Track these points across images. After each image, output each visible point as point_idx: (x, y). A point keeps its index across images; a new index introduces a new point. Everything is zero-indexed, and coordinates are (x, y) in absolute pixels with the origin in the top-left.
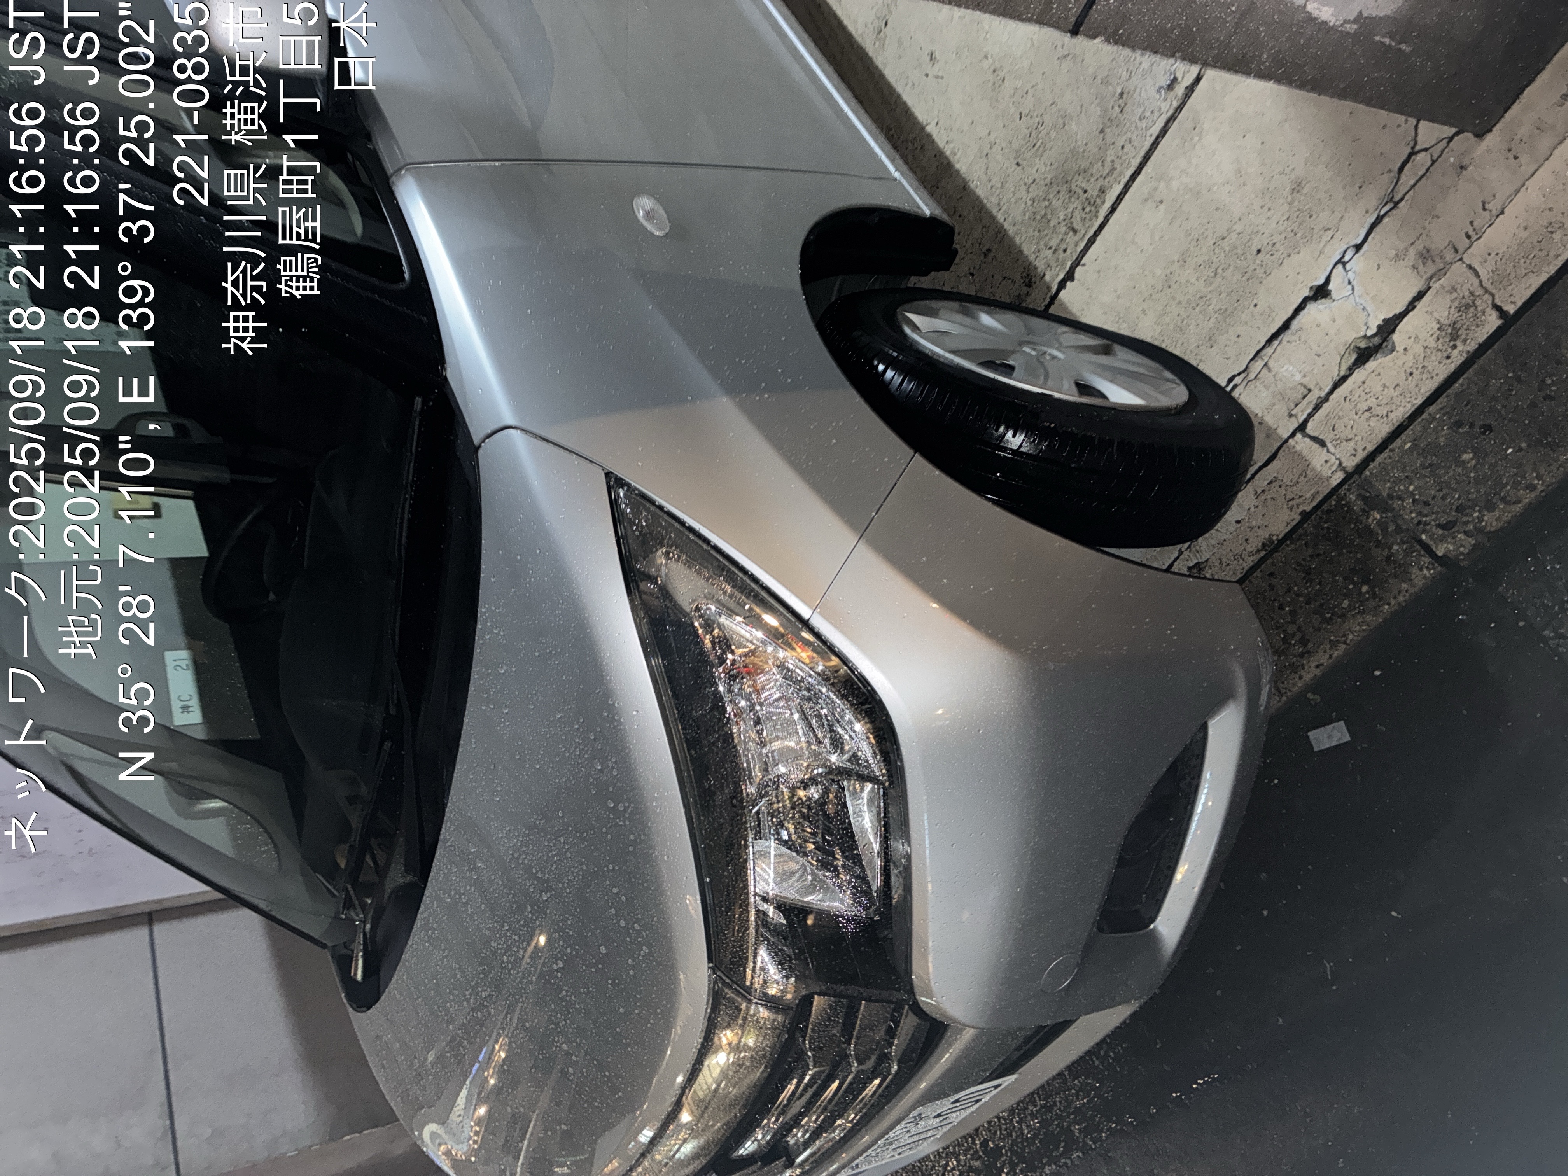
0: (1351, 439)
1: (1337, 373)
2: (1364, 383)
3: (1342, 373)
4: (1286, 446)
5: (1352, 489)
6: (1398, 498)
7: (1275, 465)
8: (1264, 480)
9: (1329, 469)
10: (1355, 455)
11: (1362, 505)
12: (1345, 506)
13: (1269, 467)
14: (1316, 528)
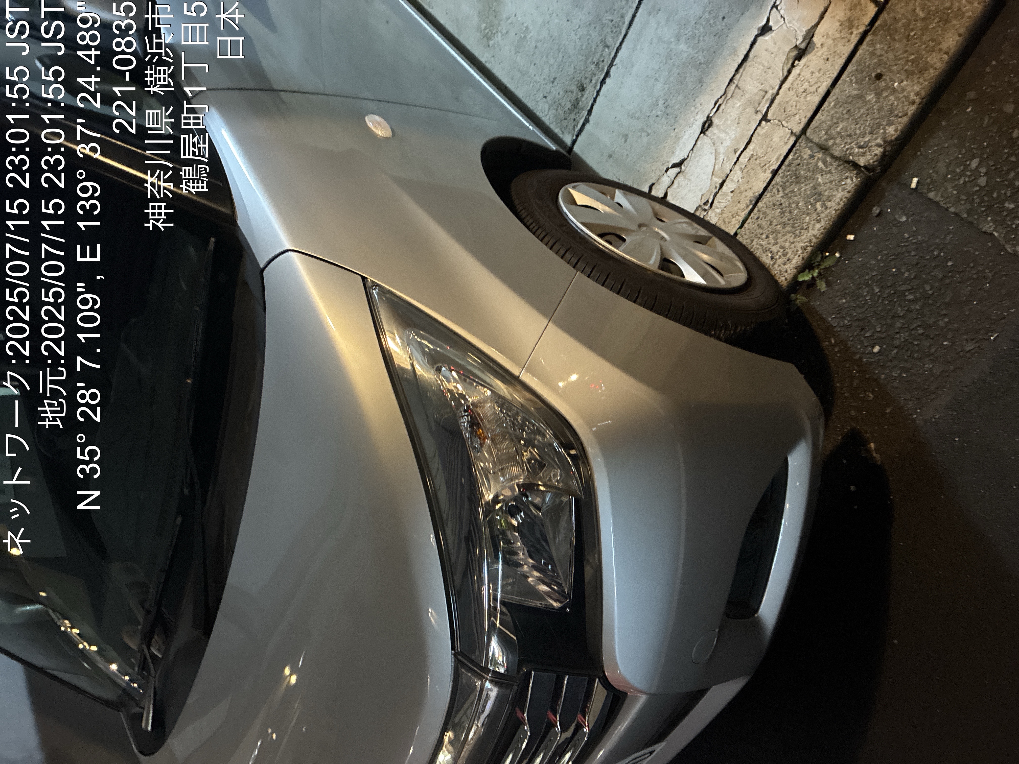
0: (796, 114)
1: (781, 74)
2: (799, 75)
3: (785, 74)
4: (756, 132)
5: (801, 144)
6: (831, 139)
7: (751, 146)
8: (745, 158)
9: (786, 137)
10: (800, 123)
11: (809, 152)
12: (798, 157)
13: (747, 149)
14: (782, 177)
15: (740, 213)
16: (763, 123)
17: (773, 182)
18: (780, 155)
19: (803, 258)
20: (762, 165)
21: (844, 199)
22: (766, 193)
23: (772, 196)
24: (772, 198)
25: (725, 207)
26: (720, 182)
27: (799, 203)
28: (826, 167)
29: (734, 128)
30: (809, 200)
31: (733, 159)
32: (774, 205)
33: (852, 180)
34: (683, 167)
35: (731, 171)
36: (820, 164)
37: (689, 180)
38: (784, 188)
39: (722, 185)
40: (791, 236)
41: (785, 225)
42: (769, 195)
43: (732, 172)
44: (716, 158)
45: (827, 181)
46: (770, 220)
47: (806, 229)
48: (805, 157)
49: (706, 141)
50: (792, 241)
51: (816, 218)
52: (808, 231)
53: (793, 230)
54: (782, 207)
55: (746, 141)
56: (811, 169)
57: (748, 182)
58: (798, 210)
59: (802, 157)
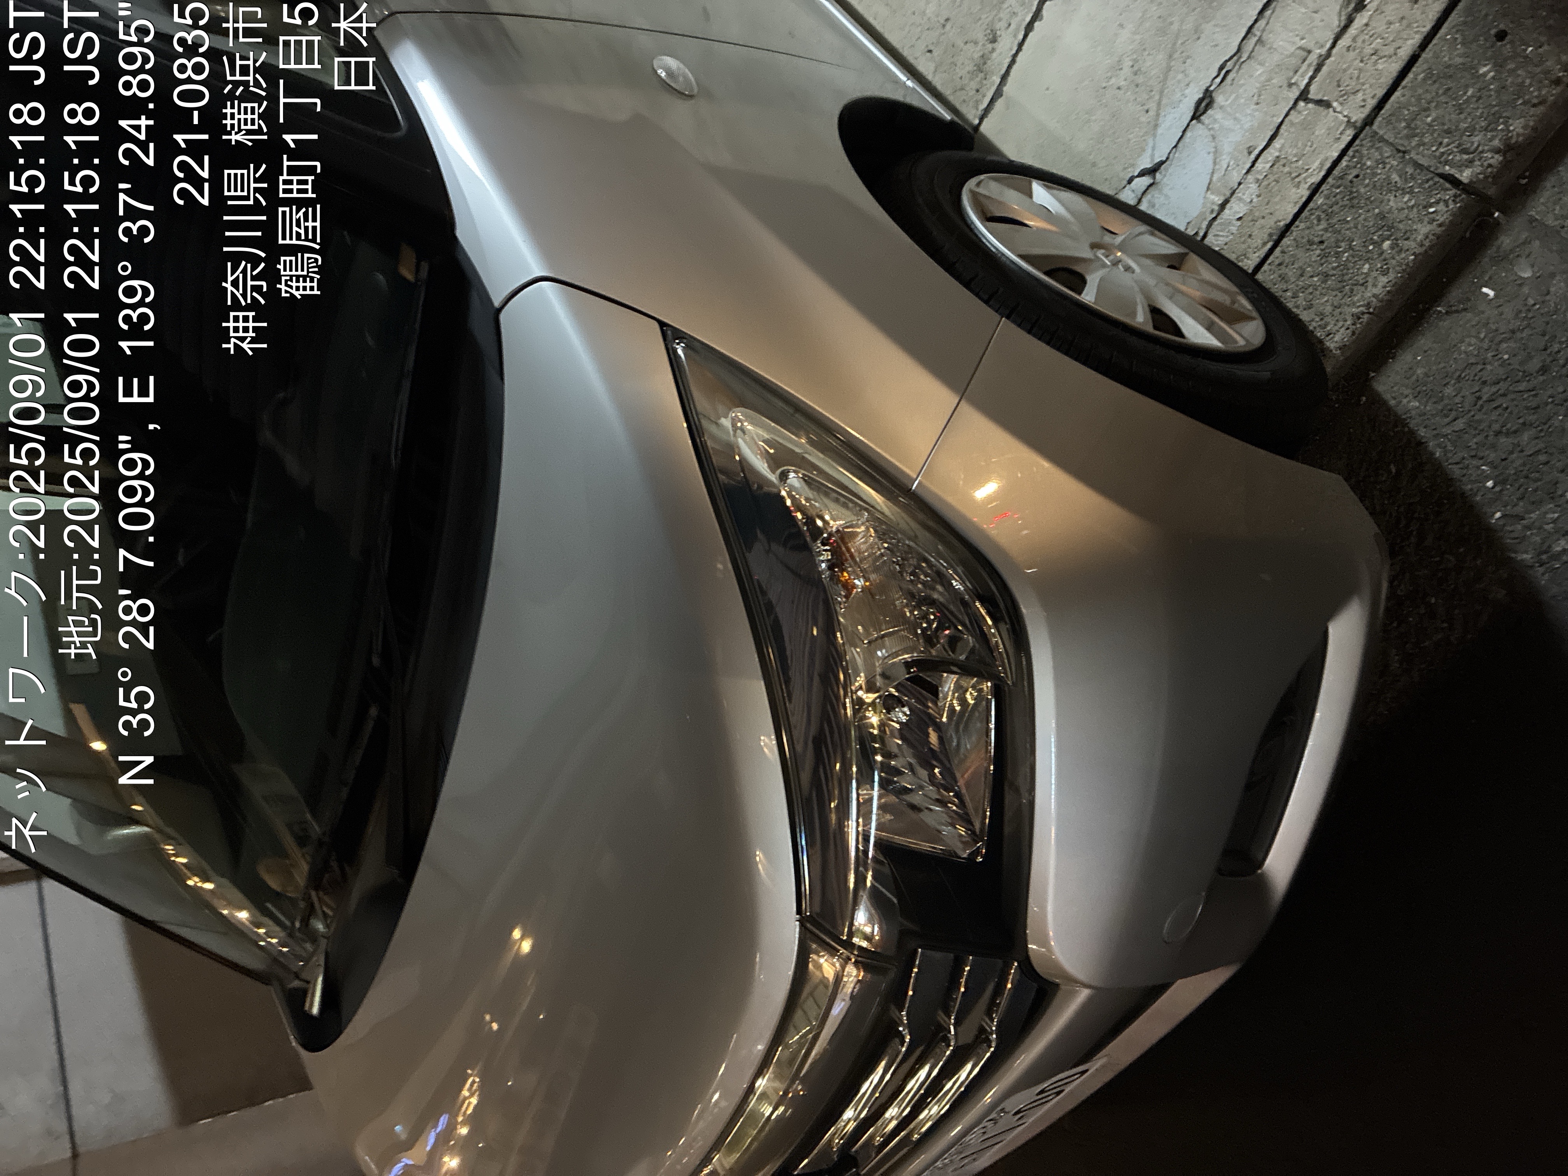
0: (1358, 91)
1: (1337, 25)
2: (1367, 25)
3: (1343, 23)
4: (1287, 119)
5: (1364, 142)
6: (1416, 136)
7: (1277, 143)
8: (1267, 162)
9: (1338, 129)
10: (1363, 106)
11: (1377, 155)
12: (1358, 163)
13: (1270, 149)
14: (1327, 197)
15: (1251, 256)
16: (1302, 104)
17: (1311, 205)
18: (1327, 159)
19: (1353, 333)
20: (1294, 175)
21: (1431, 237)
22: (1297, 223)
23: (1308, 228)
24: (1307, 232)
25: (1226, 244)
26: (1220, 202)
27: (1353, 241)
28: (1406, 181)
29: (1249, 112)
30: (1371, 236)
31: (1244, 163)
32: (1311, 243)
33: (1447, 206)
34: (1158, 175)
35: (1240, 184)
36: (1395, 177)
37: (1166, 196)
38: (1329, 216)
39: (1223, 206)
40: (1336, 296)
41: (1326, 276)
42: (1302, 226)
43: (1241, 186)
44: (1215, 163)
45: (1405, 206)
46: (1301, 268)
47: (1362, 285)
48: (1369, 163)
49: (1200, 132)
50: (1336, 304)
51: (1381, 268)
52: (1366, 288)
53: (1339, 285)
54: (1322, 247)
55: (1272, 133)
56: (1378, 184)
57: (1268, 204)
58: (1351, 252)
59: (1365, 164)
